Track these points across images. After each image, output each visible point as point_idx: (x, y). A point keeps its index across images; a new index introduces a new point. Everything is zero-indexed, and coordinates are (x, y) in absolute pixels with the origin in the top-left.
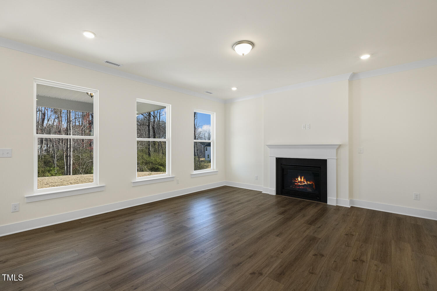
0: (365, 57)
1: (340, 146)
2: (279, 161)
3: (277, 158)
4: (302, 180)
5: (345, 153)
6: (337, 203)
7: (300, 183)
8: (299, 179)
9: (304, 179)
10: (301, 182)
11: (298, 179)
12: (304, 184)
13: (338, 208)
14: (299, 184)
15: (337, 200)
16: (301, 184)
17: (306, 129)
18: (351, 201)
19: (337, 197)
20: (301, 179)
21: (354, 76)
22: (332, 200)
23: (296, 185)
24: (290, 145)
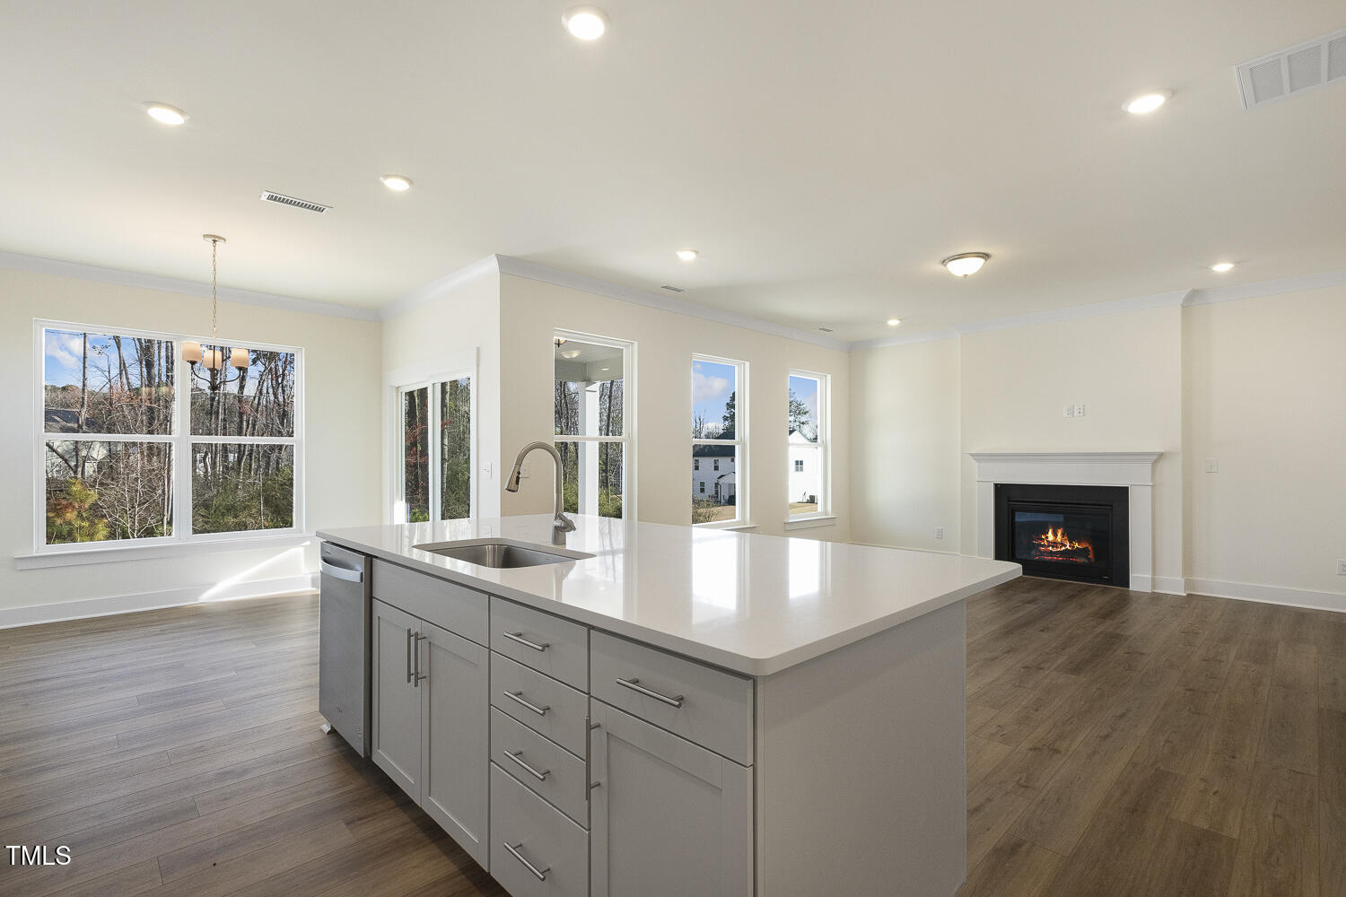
0: (1223, 267)
1: (1161, 456)
2: (1002, 491)
3: (996, 485)
4: (1059, 538)
5: (1172, 473)
6: (1154, 586)
7: (1053, 547)
8: (1051, 537)
9: (1063, 535)
10: (1054, 544)
11: (1047, 537)
12: (1063, 548)
13: (1156, 598)
14: (1050, 548)
15: (1153, 580)
16: (1055, 550)
17: (1073, 416)
18: (1188, 584)
19: (1154, 572)
20: (1055, 534)
21: (1194, 298)
22: (1140, 580)
23: (1042, 553)
24: (1027, 455)
